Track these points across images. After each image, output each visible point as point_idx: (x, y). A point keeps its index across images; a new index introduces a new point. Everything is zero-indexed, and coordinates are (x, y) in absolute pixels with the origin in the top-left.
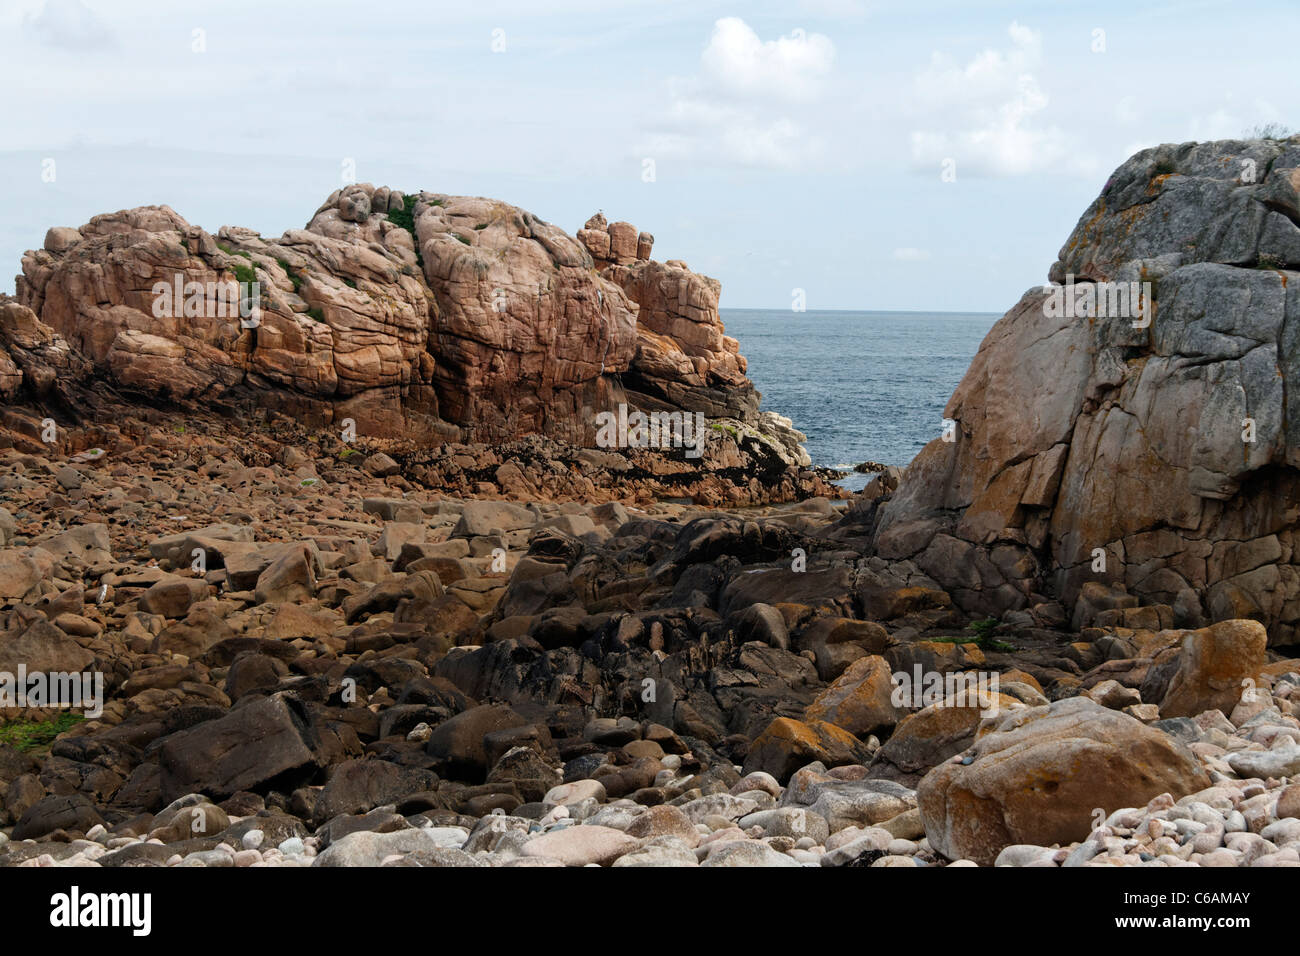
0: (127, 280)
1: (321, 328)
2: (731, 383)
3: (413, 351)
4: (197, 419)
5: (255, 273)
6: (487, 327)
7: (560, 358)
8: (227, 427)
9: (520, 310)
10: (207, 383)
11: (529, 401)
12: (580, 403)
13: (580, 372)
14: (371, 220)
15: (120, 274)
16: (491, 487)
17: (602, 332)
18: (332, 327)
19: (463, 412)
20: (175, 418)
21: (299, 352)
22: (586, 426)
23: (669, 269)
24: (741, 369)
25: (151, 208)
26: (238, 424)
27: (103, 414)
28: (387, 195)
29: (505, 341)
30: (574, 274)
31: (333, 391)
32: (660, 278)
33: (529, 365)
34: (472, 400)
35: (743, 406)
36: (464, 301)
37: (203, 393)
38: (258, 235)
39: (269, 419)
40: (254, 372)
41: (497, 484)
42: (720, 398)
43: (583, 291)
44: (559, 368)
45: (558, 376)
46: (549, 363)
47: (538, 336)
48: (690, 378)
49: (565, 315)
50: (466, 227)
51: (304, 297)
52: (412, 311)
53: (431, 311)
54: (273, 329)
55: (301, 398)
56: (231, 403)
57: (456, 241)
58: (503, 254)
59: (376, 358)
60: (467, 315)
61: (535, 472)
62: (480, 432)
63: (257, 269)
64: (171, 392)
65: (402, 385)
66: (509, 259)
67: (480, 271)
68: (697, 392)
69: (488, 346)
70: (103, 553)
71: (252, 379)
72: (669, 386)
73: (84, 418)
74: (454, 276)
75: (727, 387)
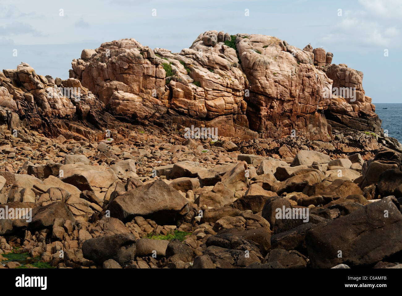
0: (117, 69)
1: (200, 89)
2: (369, 115)
3: (238, 99)
4: (148, 128)
5: (171, 66)
6: (269, 89)
7: (300, 103)
8: (161, 131)
9: (283, 82)
10: (152, 113)
11: (287, 121)
12: (308, 123)
13: (308, 109)
14: (217, 45)
15: (114, 67)
16: (277, 156)
17: (318, 92)
18: (204, 89)
19: (259, 126)
20: (140, 127)
21: (191, 100)
22: (310, 133)
23: (341, 67)
24: (373, 110)
25: (126, 39)
26: (166, 130)
27: (110, 125)
28: (224, 35)
29: (277, 95)
30: (306, 67)
31: (205, 116)
32: (337, 71)
33: (287, 106)
34: (263, 121)
35: (375, 126)
36: (259, 78)
37: (151, 117)
38: (170, 52)
39: (179, 128)
40: (172, 108)
41: (280, 155)
42: (365, 122)
43: (310, 74)
44: (299, 107)
45: (299, 111)
46: (295, 105)
47: (291, 93)
48: (351, 113)
49: (302, 84)
50: (259, 47)
51: (192, 77)
52: (238, 82)
53: (245, 82)
54: (179, 90)
55: (192, 119)
56: (163, 121)
57: (255, 53)
58: (275, 58)
59: (223, 102)
60: (261, 84)
61: (296, 150)
62: (266, 135)
63: (171, 65)
64: (137, 116)
65: (234, 114)
66: (278, 60)
67: (266, 65)
68: (355, 119)
69: (270, 97)
70: (133, 173)
71: (171, 111)
72: (342, 117)
73: (102, 126)
74: (256, 67)
75: (368, 117)
